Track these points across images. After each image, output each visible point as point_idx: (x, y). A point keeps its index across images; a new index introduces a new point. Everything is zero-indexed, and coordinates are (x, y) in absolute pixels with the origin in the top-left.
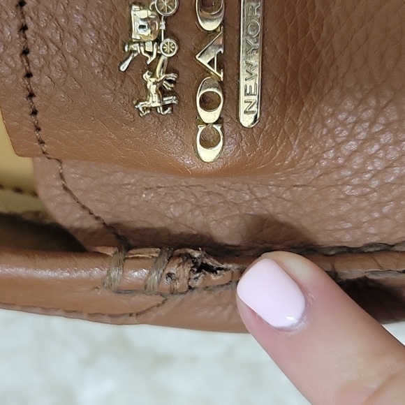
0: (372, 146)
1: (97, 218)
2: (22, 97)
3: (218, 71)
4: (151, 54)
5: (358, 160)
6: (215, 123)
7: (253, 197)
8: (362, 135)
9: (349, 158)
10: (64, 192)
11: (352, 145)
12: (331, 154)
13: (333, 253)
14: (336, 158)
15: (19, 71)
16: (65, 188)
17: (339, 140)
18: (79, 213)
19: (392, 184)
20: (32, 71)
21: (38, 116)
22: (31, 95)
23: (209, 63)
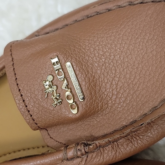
0: (119, 95)
1: (61, 143)
2: (27, 112)
3: (68, 89)
4: (51, 91)
5: (118, 100)
6: (73, 103)
7: (97, 122)
8: (116, 93)
9: (115, 101)
10: (50, 139)
11: (114, 97)
12: (110, 101)
13: (122, 128)
14: (112, 102)
15: (24, 106)
16: (51, 137)
17: (110, 97)
18: (56, 143)
19: (129, 103)
20: (27, 105)
21: (32, 116)
22: (29, 111)
23: (65, 88)
